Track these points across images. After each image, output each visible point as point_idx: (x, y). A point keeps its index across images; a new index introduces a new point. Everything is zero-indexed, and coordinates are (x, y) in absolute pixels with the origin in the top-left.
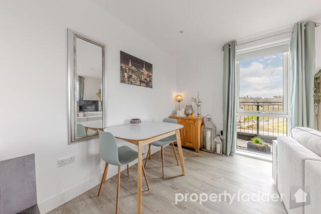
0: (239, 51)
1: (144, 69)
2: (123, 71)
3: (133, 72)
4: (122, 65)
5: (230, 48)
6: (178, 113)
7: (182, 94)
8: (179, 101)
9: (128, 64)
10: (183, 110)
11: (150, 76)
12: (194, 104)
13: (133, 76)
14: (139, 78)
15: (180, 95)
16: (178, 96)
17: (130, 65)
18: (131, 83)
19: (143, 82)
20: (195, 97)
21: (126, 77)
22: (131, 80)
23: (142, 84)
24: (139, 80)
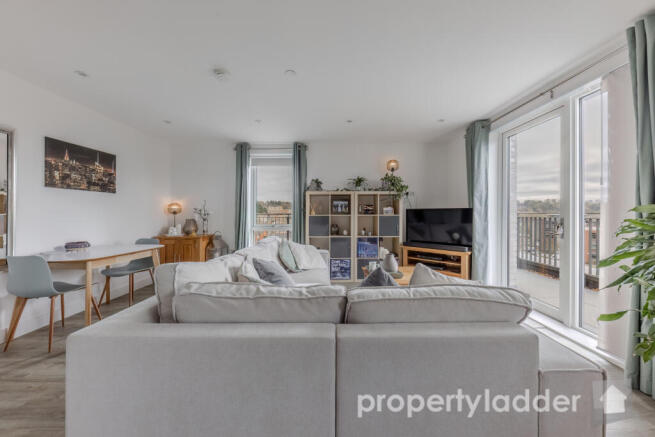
0: (253, 155)
1: (97, 164)
2: (49, 167)
3: (72, 169)
4: (49, 159)
5: (242, 150)
6: (171, 231)
7: (181, 202)
8: (175, 213)
9: (63, 157)
10: (179, 227)
11: (111, 175)
12: (197, 217)
13: (73, 176)
14: (86, 177)
15: (177, 204)
16: (172, 205)
17: (67, 158)
18: (69, 187)
19: (95, 184)
20: (199, 207)
21: (58, 178)
22: (68, 181)
23: (92, 188)
24: (85, 181)
